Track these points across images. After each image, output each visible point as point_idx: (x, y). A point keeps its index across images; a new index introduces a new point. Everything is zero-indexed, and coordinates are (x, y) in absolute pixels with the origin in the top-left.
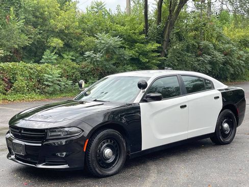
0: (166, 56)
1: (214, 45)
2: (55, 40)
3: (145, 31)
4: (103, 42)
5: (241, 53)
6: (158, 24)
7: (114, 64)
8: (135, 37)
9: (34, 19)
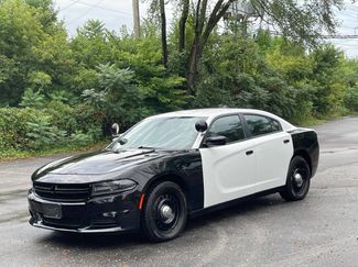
0: (193, 93)
1: (255, 78)
2: (40, 74)
3: (164, 61)
4: (107, 75)
5: (291, 88)
6: (181, 51)
7: (124, 106)
8: (151, 68)
9: (7, 46)
